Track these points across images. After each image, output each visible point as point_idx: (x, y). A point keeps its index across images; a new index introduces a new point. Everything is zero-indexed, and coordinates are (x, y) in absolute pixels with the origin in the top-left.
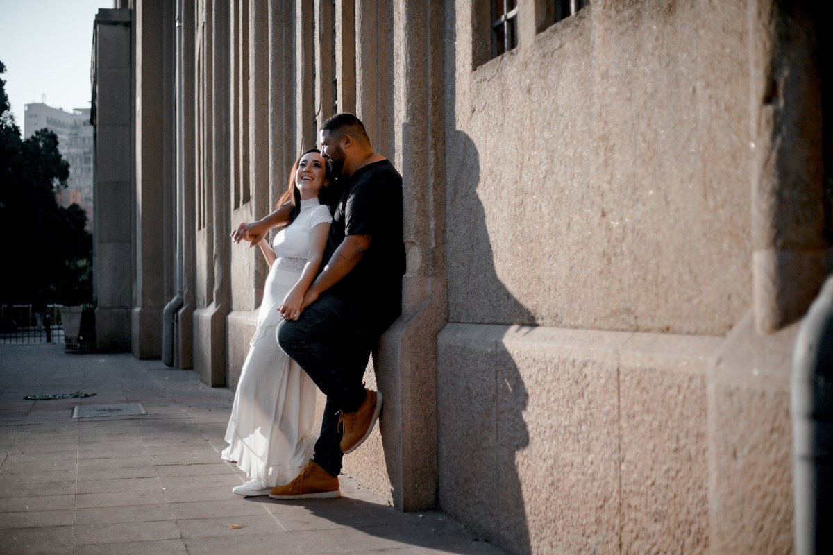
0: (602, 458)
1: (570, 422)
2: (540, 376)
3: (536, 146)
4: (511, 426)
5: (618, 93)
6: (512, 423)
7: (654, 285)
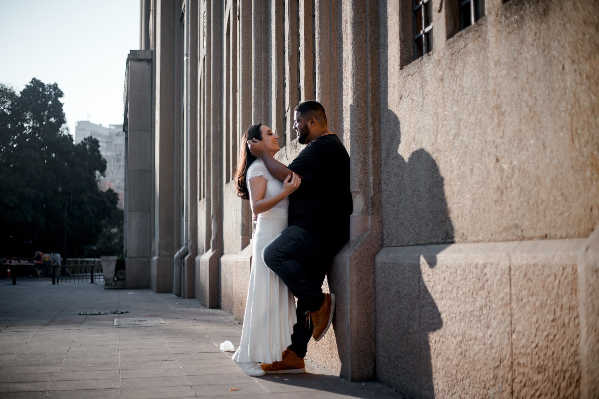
0: (498, 331)
1: (474, 308)
2: (451, 277)
3: (447, 118)
4: (430, 315)
5: (508, 74)
6: (430, 313)
7: (535, 207)
